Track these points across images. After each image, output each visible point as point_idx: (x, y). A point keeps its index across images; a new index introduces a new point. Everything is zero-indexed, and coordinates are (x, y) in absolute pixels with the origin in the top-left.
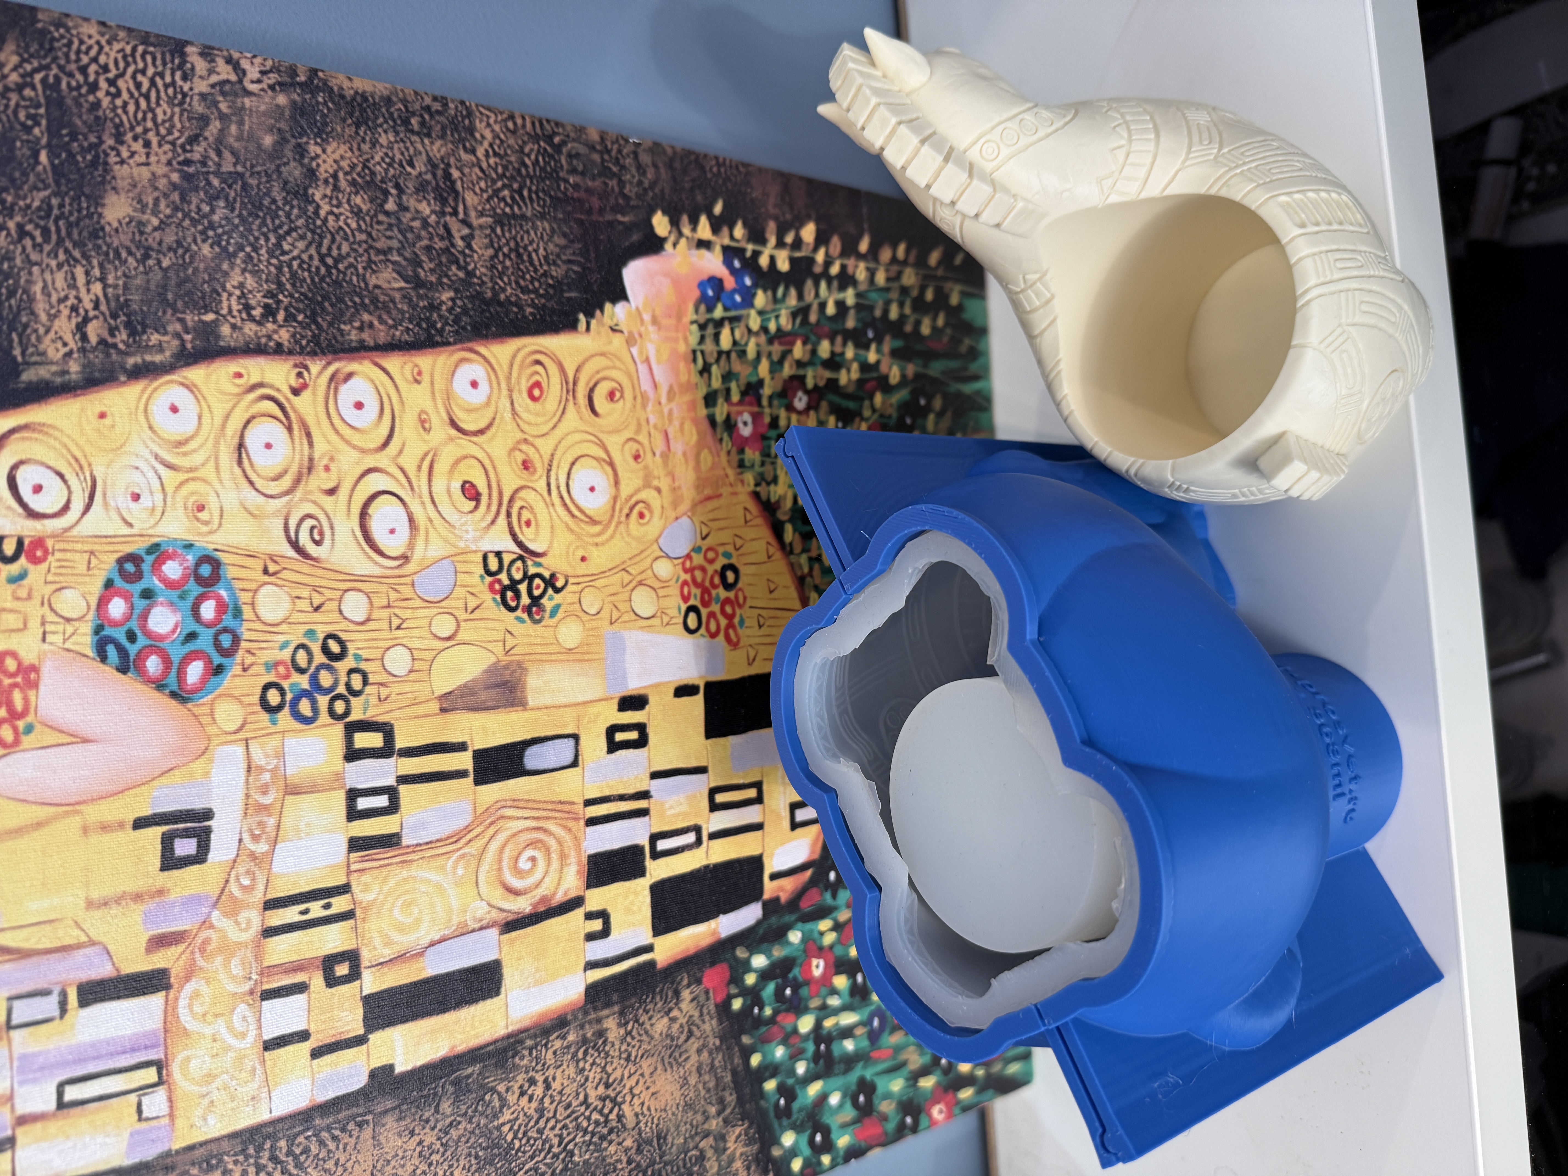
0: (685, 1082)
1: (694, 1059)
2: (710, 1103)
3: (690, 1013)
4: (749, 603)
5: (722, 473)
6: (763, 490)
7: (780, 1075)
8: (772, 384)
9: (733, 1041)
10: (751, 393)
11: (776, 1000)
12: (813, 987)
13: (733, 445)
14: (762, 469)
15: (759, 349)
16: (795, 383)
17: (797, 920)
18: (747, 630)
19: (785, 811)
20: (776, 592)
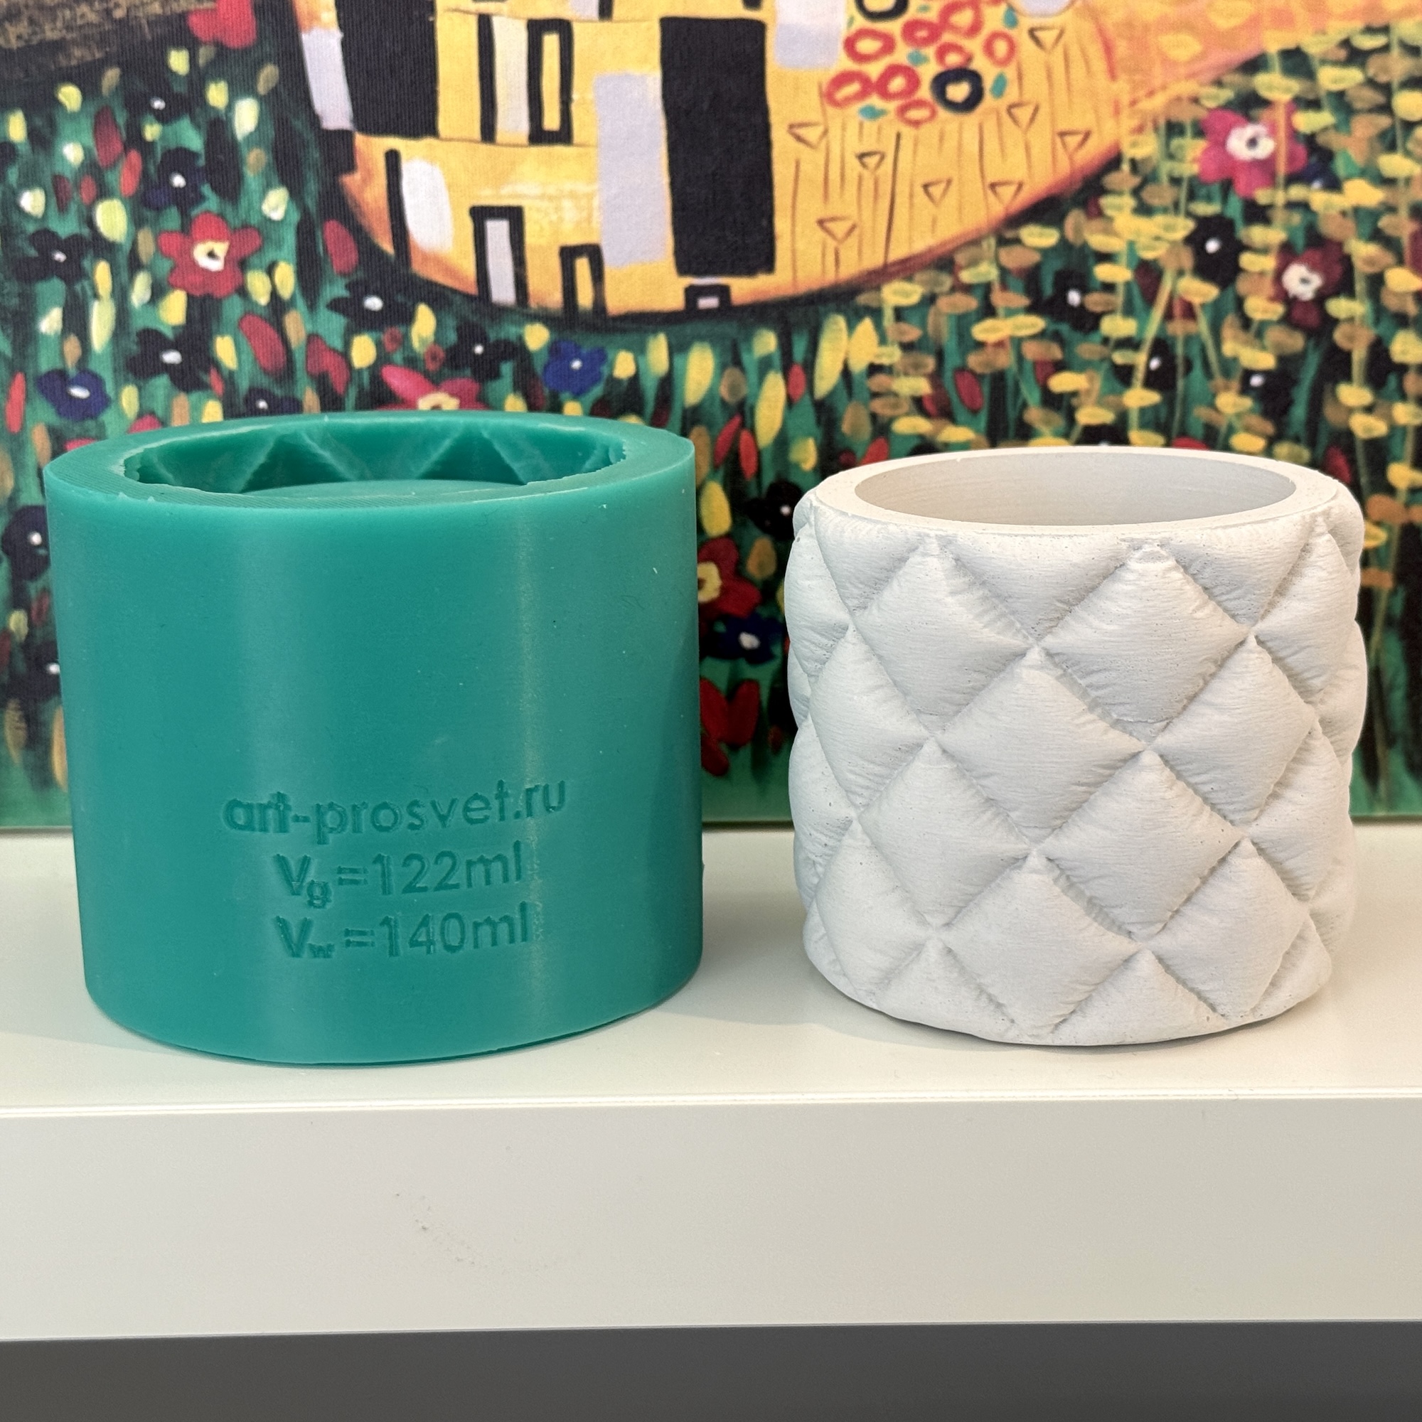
4: (907, 132)
5: (1157, 82)
6: (1123, 178)
7: (30, 152)
8: (1334, 212)
9: (115, 49)
10: (1314, 159)
11: (169, 151)
12: (177, 240)
13: (1209, 110)
14: (1164, 179)
15: (1401, 184)
16: (1338, 270)
17: (305, 211)
18: (857, 126)
19: (510, 196)
20: (926, 199)
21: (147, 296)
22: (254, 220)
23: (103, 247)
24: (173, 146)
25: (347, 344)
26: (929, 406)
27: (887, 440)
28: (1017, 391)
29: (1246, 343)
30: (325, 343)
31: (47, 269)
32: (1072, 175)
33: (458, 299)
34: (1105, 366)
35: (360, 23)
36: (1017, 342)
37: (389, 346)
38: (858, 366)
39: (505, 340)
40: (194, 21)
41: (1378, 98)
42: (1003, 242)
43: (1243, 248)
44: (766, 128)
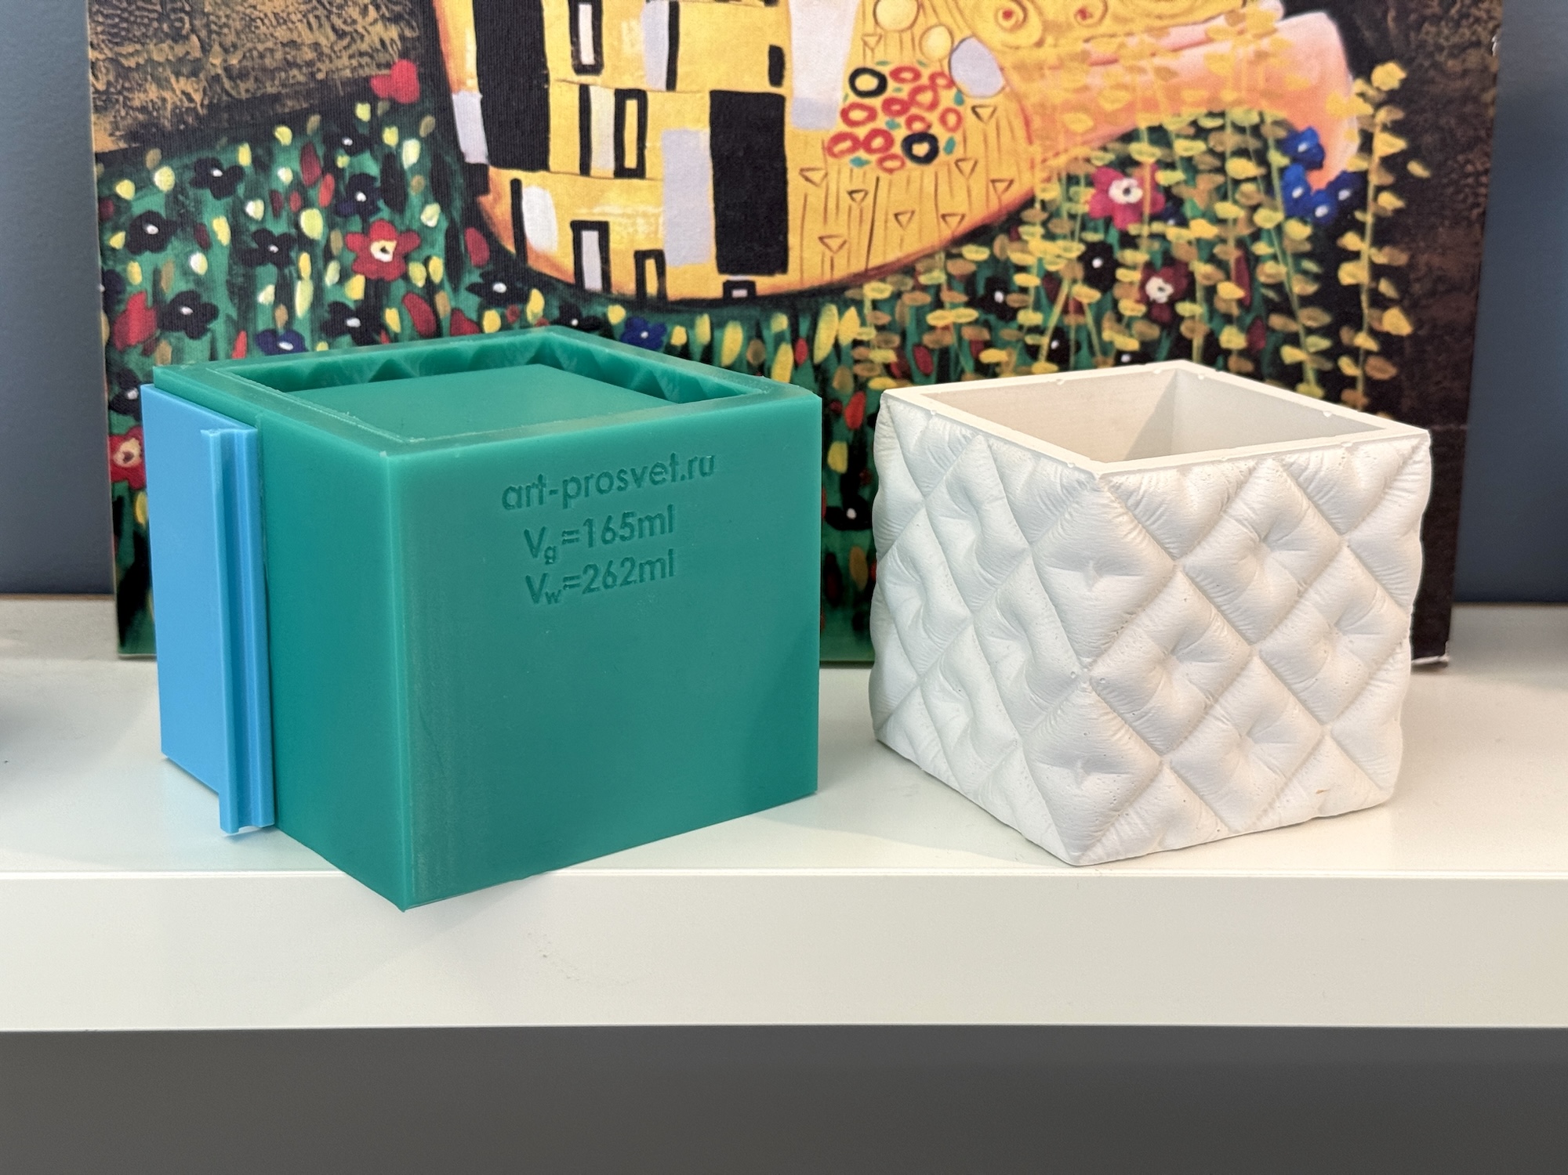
0: (281, 20)
1: (308, 37)
2: (244, 56)
3: (367, 38)
4: (884, 176)
5: (1061, 147)
6: (1035, 213)
7: (253, 173)
8: (1182, 241)
9: (317, 102)
10: (1170, 204)
11: (355, 175)
12: (358, 241)
13: (1098, 167)
14: (1065, 215)
15: (1230, 223)
16: (1184, 282)
17: (452, 221)
18: (848, 171)
19: (600, 214)
20: (896, 224)
21: (337, 279)
22: (415, 227)
23: (304, 242)
24: (357, 172)
25: (480, 317)
26: (895, 370)
27: (865, 392)
28: (957, 362)
29: (1119, 332)
30: (464, 315)
31: (265, 258)
32: (1000, 210)
33: (561, 287)
34: (1020, 345)
35: (495, 87)
36: (958, 327)
37: (510, 318)
38: (846, 340)
39: (593, 317)
40: (374, 83)
41: (1216, 162)
42: (950, 256)
43: (1119, 265)
44: (784, 171)
